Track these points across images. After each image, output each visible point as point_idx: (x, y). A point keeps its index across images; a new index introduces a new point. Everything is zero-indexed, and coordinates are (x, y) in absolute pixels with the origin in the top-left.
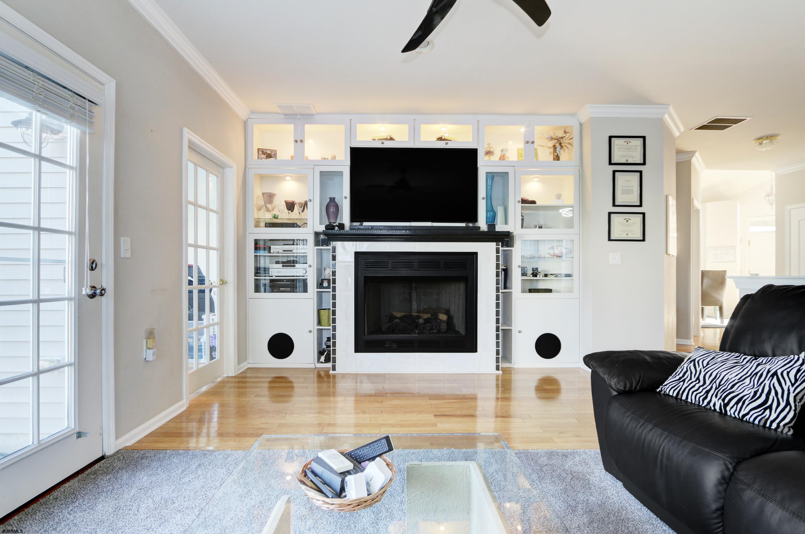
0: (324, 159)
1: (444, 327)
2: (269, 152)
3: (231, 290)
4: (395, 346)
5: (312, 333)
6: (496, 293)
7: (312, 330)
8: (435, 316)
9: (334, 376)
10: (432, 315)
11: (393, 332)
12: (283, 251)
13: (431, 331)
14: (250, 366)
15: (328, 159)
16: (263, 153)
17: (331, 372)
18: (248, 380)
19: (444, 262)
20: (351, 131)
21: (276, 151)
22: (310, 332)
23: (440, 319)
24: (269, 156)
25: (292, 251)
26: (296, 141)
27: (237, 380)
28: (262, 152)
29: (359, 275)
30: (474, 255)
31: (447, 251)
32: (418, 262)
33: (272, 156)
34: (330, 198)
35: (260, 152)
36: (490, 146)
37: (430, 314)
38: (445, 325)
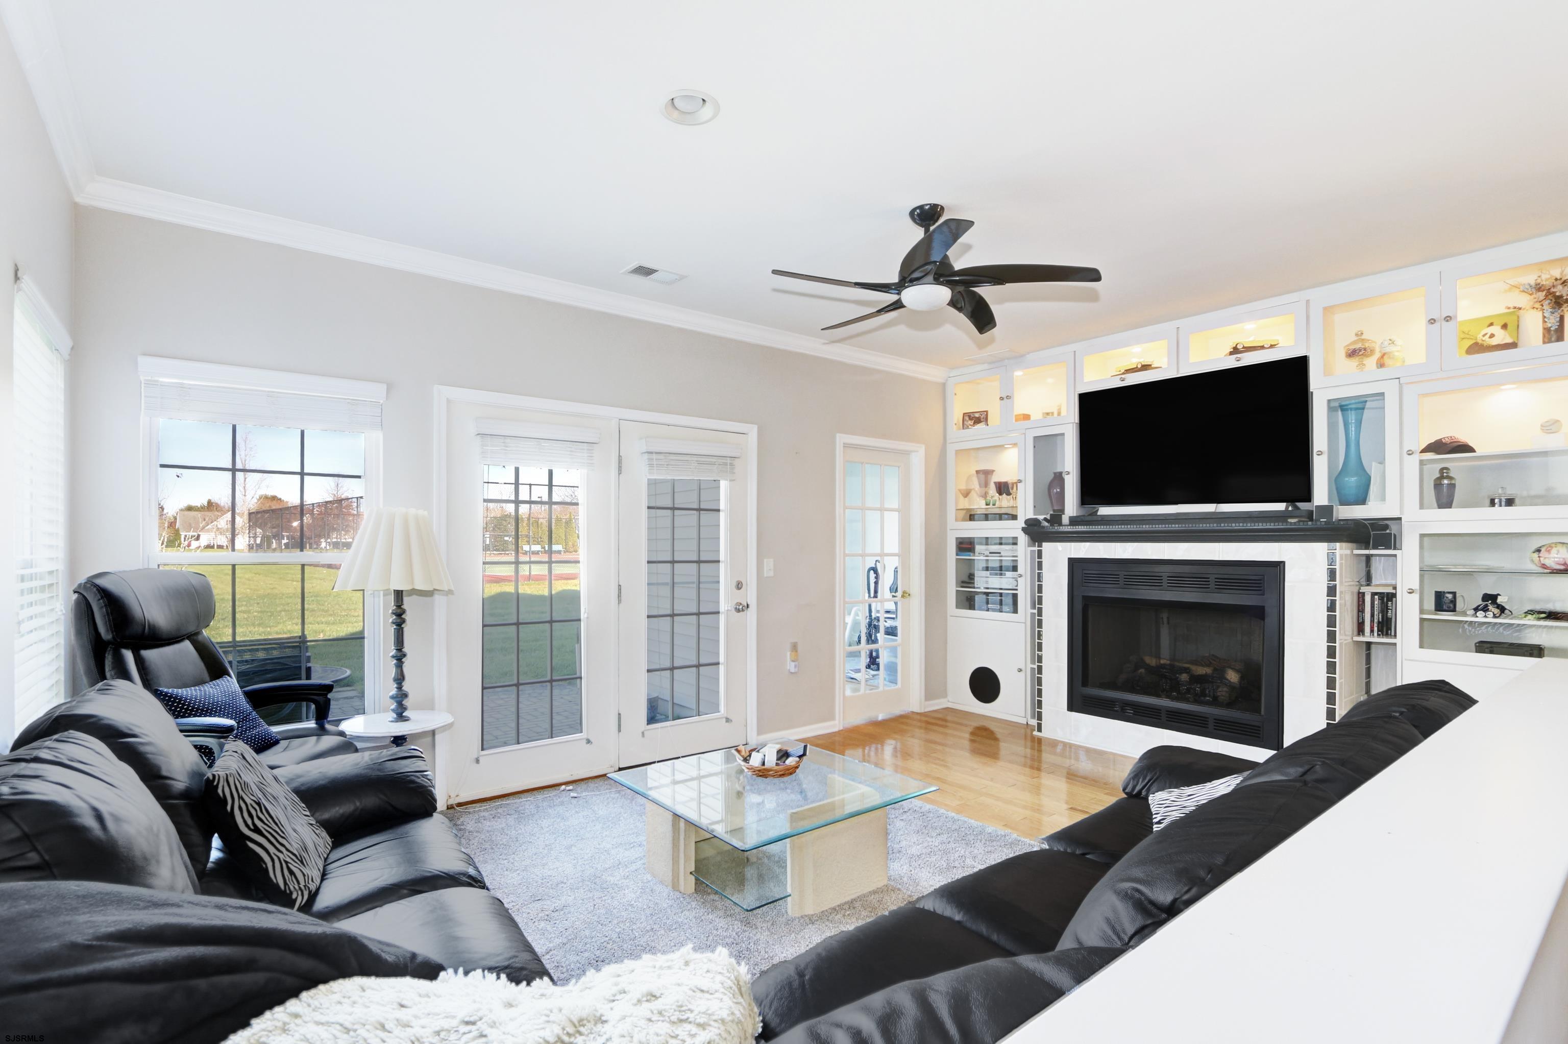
0: (1048, 414)
1: (1224, 694)
2: (977, 415)
3: (916, 605)
4: (1130, 712)
5: (1022, 674)
6: (1328, 642)
7: (1023, 668)
8: (1220, 672)
9: (1040, 740)
10: (1215, 670)
11: (1132, 690)
12: (990, 553)
13: (1202, 698)
14: (950, 705)
15: (1053, 413)
16: (971, 419)
17: (1036, 733)
18: (949, 724)
19: (1216, 578)
20: (1075, 372)
21: (987, 412)
22: (1020, 670)
23: (1227, 680)
24: (977, 421)
25: (1000, 553)
26: (1002, 399)
27: (924, 719)
28: (969, 416)
29: (1075, 593)
30: (1278, 568)
31: (1221, 559)
32: (1168, 577)
33: (982, 420)
34: (1055, 473)
35: (967, 418)
36: (1363, 337)
37: (1212, 668)
38: (1226, 692)
